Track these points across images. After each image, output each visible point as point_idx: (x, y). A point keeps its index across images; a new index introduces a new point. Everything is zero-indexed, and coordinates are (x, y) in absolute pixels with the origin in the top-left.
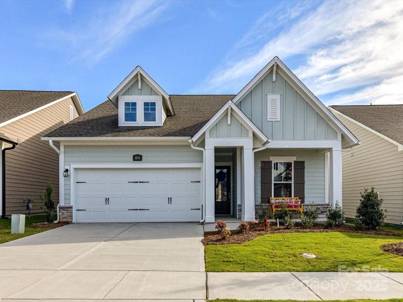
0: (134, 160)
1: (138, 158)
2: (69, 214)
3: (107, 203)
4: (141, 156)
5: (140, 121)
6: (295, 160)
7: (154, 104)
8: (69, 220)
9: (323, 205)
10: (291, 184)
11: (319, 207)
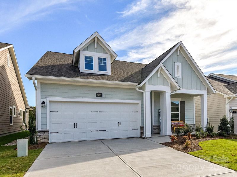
0: (97, 96)
1: (99, 95)
2: (45, 136)
3: (75, 127)
4: (101, 94)
5: (96, 70)
6: (181, 100)
7: (105, 60)
8: (46, 141)
9: (193, 125)
10: (179, 113)
11: (191, 126)
